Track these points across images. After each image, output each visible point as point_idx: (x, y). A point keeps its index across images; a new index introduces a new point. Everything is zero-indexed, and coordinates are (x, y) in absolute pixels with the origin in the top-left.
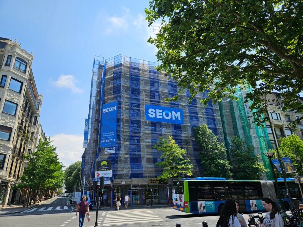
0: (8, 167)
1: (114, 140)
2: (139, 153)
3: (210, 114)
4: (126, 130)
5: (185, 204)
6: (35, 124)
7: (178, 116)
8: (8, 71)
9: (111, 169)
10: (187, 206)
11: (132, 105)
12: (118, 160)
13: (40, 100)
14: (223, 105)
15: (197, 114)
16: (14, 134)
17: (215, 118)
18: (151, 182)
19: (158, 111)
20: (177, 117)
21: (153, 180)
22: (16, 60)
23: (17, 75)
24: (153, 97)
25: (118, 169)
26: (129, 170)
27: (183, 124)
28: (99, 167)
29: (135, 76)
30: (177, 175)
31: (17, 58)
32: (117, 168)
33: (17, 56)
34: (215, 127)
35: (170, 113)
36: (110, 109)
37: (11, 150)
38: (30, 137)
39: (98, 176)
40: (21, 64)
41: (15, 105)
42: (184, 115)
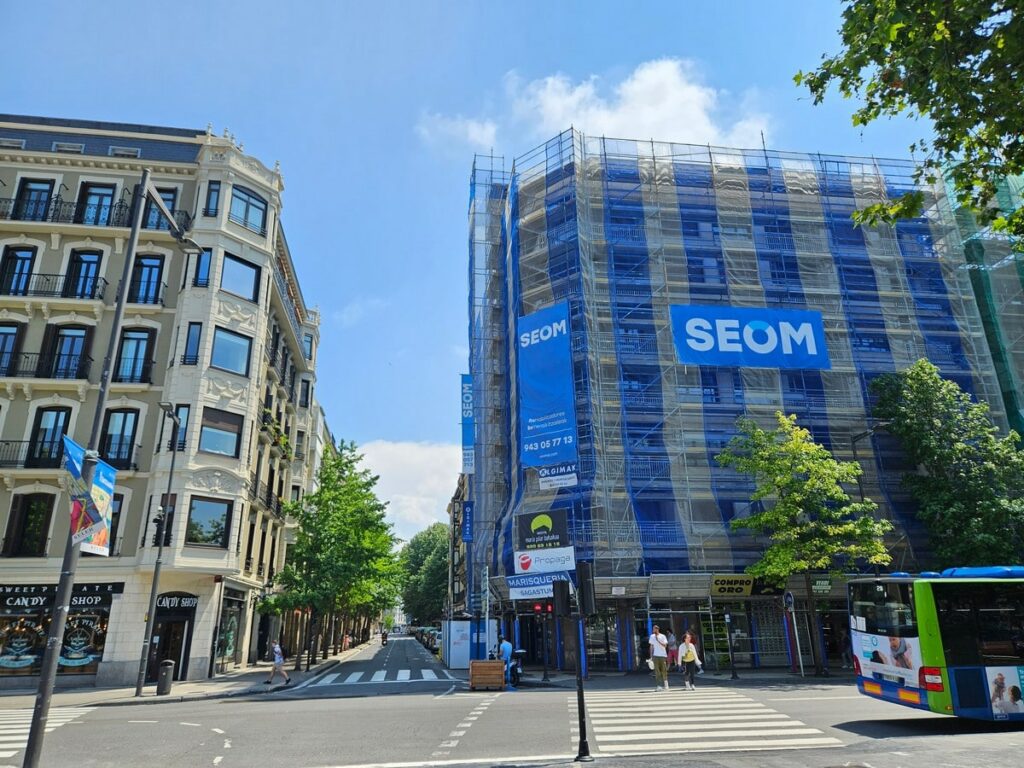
0: (241, 541)
1: (569, 440)
2: (663, 484)
3: (935, 322)
4: (609, 404)
5: (929, 678)
6: (305, 404)
7: (804, 339)
8: (214, 234)
9: (571, 543)
10: (937, 687)
11: (620, 310)
12: (589, 510)
13: (314, 328)
14: (991, 282)
15: (883, 326)
16: (251, 433)
17: (963, 334)
18: (720, 590)
19: (721, 324)
20: (799, 343)
21: (730, 582)
22: (233, 195)
23: (241, 243)
24: (700, 276)
25: (595, 543)
26: (631, 544)
27: (829, 367)
28: (527, 537)
29: (626, 204)
30: (828, 562)
31: (235, 187)
32: (589, 538)
33: (236, 183)
34: (962, 372)
35: (770, 331)
36: (546, 333)
37: (246, 488)
38: (294, 447)
39: (525, 566)
40: (251, 207)
41: (246, 343)
42: (827, 334)
